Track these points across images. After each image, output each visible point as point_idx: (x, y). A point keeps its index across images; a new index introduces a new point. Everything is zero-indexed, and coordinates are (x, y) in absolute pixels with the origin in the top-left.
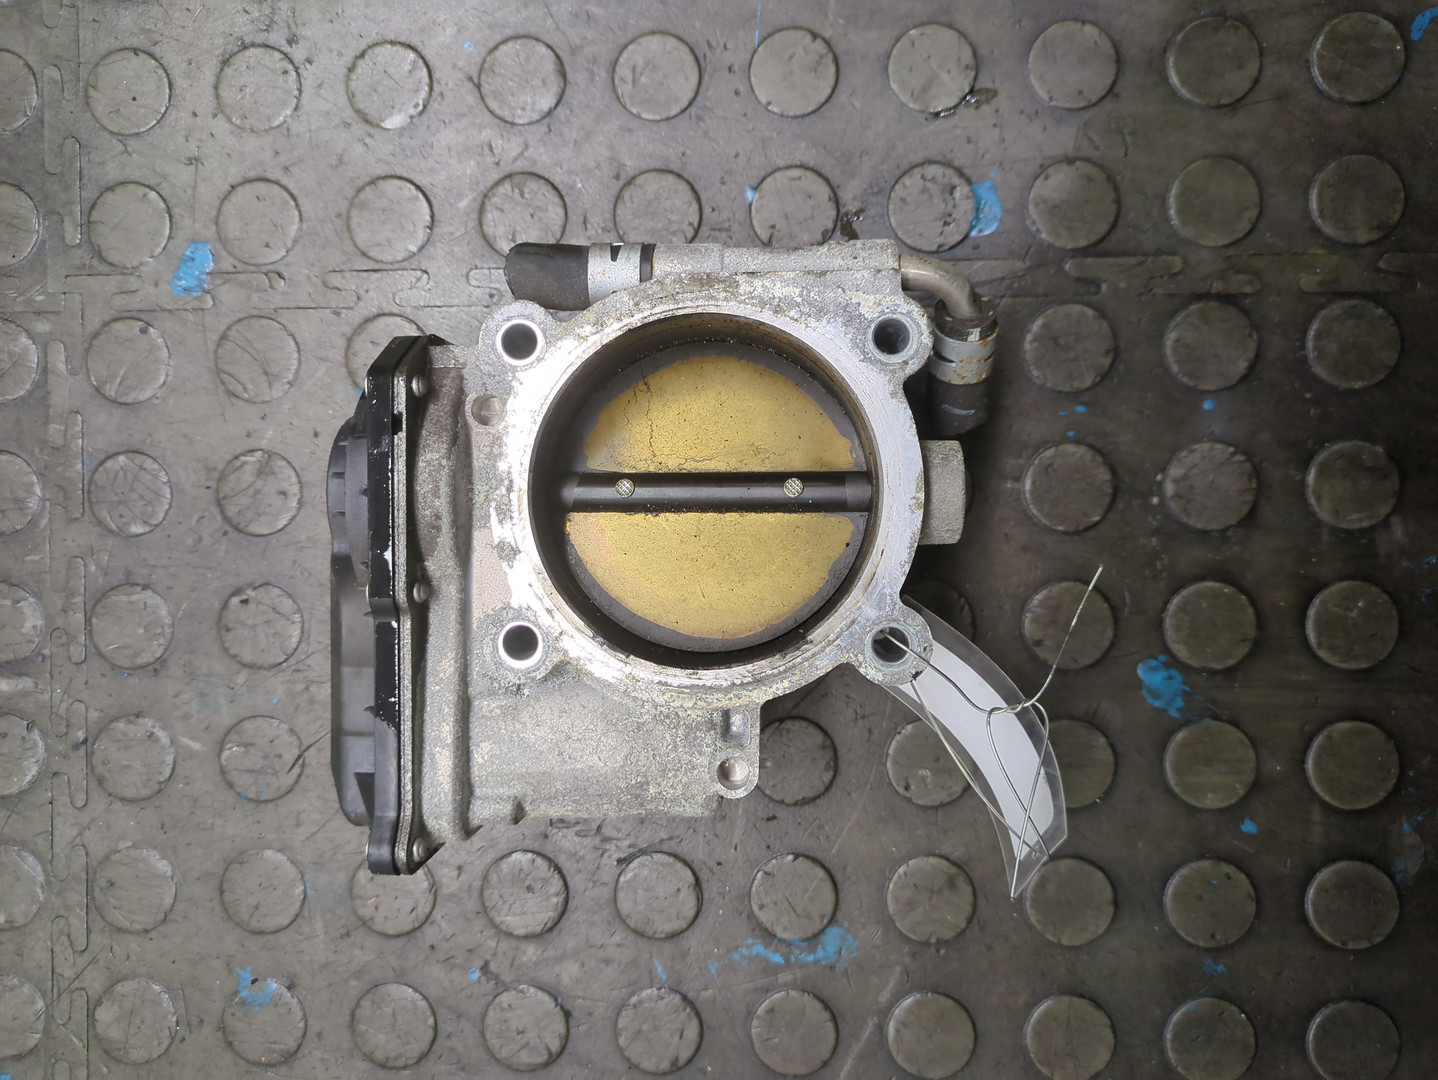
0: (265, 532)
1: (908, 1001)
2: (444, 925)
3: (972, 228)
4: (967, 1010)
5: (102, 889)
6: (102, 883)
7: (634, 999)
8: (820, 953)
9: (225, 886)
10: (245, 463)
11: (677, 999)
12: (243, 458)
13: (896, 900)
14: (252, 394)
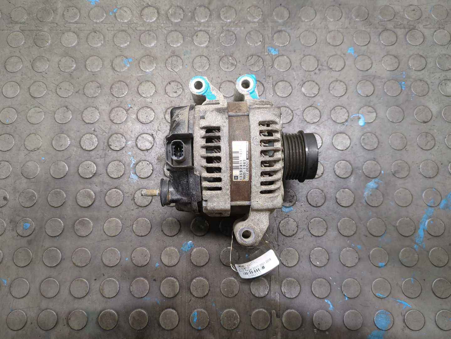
1: (121, 194)
2: (140, 99)
4: (119, 205)
5: (148, 33)
7: (123, 137)
8: (132, 175)
9: (149, 56)
10: (234, 61)
11: (124, 146)
14: (248, 62)
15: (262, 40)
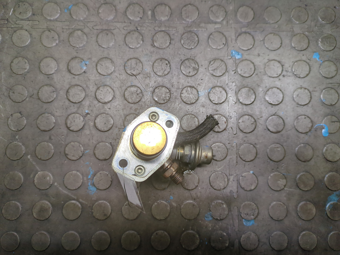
0: (182, 69)
1: (80, 205)
2: (98, 105)
3: (245, 220)
4: (78, 218)
5: (106, 32)
6: (108, 33)
7: (81, 146)
8: (90, 186)
9: (106, 59)
10: (196, 65)
11: (81, 155)
12: (197, 64)
13: (102, 203)
14: (210, 66)
15: (225, 43)
